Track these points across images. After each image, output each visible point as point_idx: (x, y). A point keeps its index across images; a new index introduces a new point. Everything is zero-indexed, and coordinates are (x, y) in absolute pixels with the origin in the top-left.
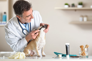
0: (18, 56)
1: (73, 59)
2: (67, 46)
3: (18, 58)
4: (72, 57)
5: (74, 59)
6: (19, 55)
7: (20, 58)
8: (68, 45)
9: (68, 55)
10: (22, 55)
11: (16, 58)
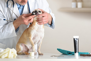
0: (7, 54)
1: (83, 58)
2: (75, 39)
3: (7, 57)
4: (82, 55)
5: (85, 58)
6: (9, 52)
7: (9, 57)
8: (77, 39)
9: (77, 52)
10: (12, 53)
11: (3, 57)
